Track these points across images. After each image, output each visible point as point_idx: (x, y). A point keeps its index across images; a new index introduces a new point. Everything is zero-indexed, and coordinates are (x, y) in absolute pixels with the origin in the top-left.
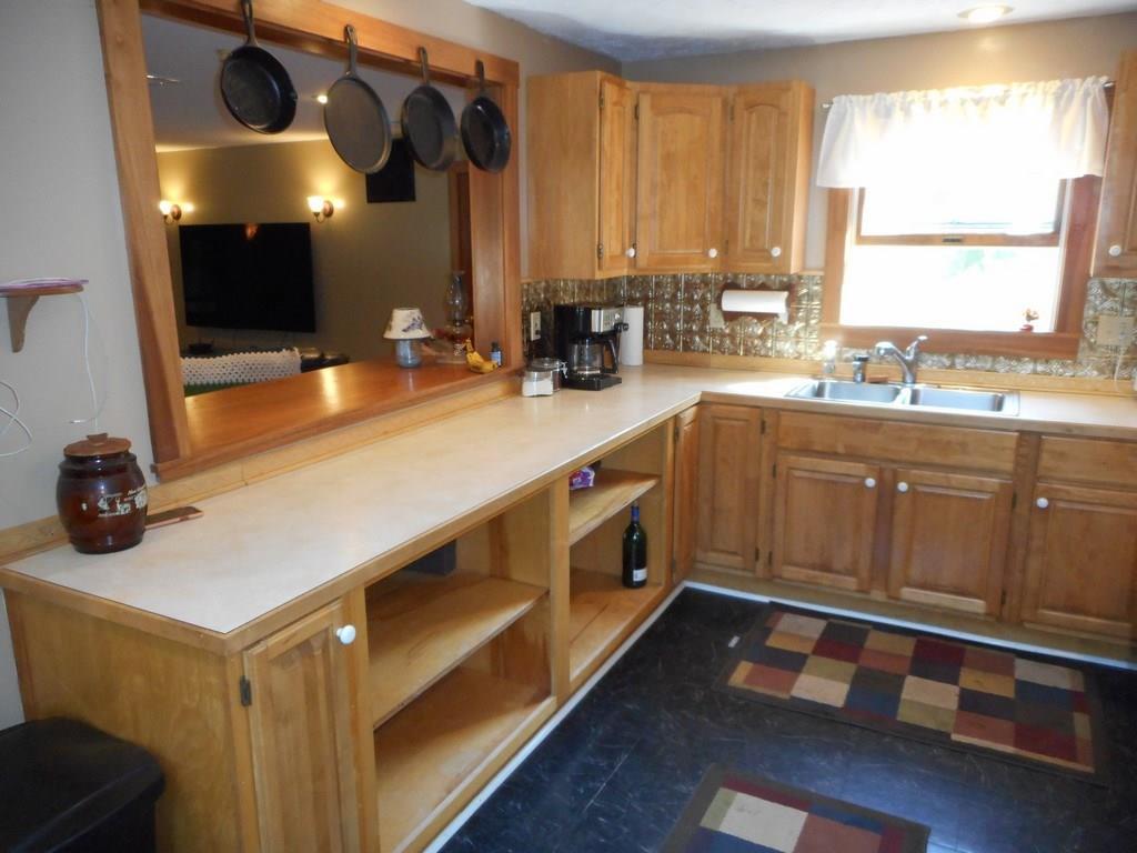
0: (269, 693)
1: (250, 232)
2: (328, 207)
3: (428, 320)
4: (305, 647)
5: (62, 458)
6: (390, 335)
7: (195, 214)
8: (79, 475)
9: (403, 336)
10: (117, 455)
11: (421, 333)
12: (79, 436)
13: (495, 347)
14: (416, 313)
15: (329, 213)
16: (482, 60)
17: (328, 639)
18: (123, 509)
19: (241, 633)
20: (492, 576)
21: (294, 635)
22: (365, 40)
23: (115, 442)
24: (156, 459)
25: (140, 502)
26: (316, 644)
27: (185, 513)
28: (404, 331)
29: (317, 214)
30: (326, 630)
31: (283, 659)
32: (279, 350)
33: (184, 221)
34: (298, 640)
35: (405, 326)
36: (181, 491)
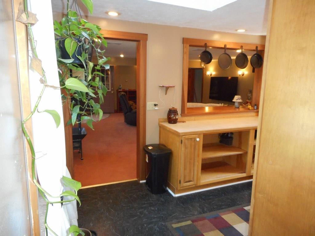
0: (185, 143)
1: (229, 78)
2: (243, 73)
3: (242, 98)
4: (191, 139)
5: (169, 110)
6: (233, 101)
7: (215, 75)
8: (170, 112)
9: (236, 101)
10: (175, 110)
11: (240, 101)
12: (171, 107)
13: (255, 105)
14: (239, 97)
15: (243, 75)
16: (258, 46)
17: (195, 139)
18: (174, 118)
19: (182, 133)
20: (238, 148)
21: (190, 136)
22: (228, 46)
23: (176, 109)
24: (182, 113)
25: (177, 117)
26: (193, 139)
27: (183, 122)
28: (236, 100)
29: (240, 75)
30: (195, 138)
31: (188, 139)
32: (219, 104)
33: (212, 76)
34: (191, 137)
35: (237, 99)
36: (185, 119)
